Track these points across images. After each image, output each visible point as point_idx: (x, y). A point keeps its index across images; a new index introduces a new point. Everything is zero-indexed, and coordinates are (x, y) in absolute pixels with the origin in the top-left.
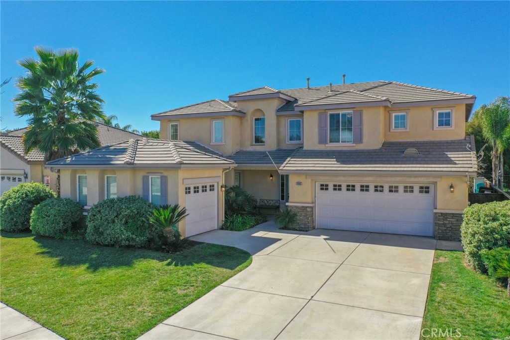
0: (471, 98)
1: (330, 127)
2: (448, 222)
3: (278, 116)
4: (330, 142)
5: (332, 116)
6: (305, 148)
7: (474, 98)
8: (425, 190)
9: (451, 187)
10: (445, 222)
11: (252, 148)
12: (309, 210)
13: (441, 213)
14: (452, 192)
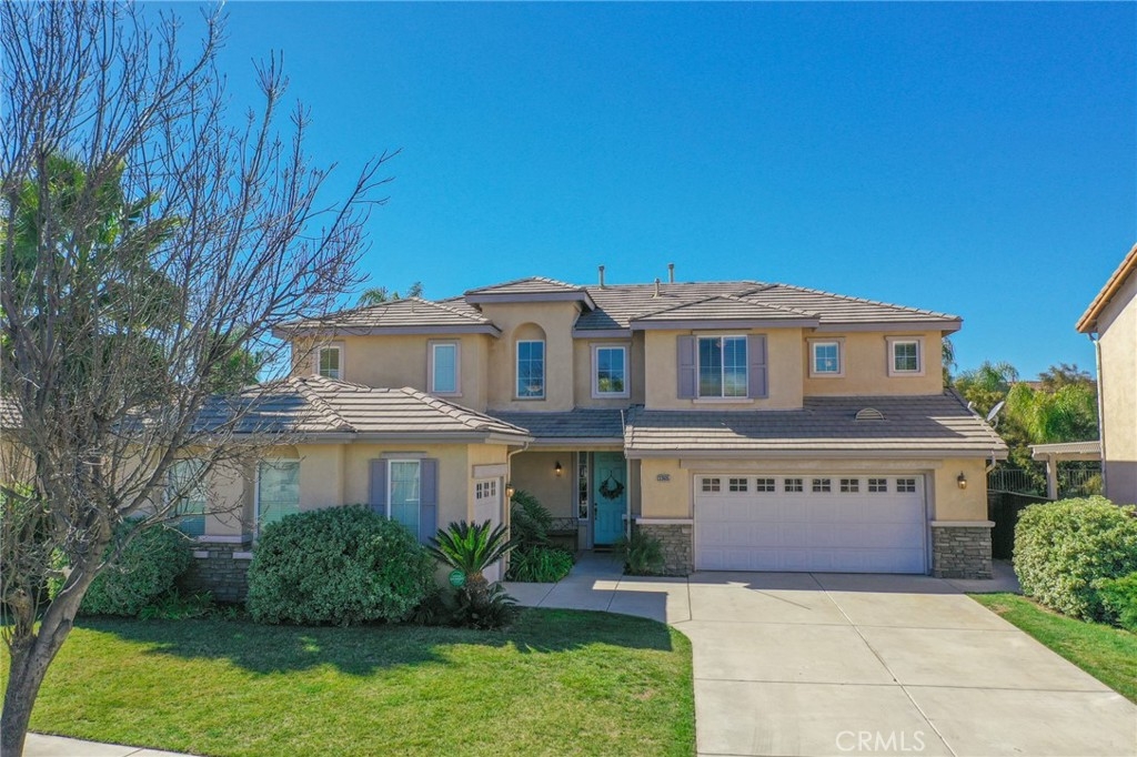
0: (955, 320)
1: (701, 364)
2: (957, 544)
3: (576, 340)
4: (701, 395)
5: (704, 343)
6: (649, 406)
7: (958, 320)
8: (906, 486)
9: (961, 478)
10: (953, 544)
11: (517, 405)
12: (685, 531)
13: (945, 528)
14: (962, 487)
